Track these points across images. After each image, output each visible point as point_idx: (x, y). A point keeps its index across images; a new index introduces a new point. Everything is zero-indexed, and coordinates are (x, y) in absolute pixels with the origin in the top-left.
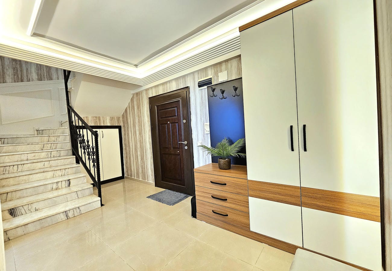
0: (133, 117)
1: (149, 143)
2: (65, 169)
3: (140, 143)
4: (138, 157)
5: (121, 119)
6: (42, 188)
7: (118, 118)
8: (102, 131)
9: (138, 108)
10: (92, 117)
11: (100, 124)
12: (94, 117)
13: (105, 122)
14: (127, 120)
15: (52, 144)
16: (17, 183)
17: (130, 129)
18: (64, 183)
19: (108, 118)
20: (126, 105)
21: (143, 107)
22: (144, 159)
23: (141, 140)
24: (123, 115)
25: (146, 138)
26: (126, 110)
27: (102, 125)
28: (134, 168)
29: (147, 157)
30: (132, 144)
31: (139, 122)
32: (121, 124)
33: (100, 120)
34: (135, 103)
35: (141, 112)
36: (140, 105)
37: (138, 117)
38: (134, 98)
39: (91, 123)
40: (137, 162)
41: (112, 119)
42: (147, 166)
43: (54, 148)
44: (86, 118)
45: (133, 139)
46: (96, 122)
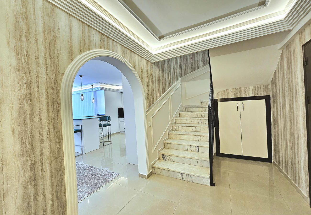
0: (282, 83)
1: (304, 126)
2: (201, 136)
3: (291, 122)
4: (287, 143)
5: (270, 87)
6: (182, 146)
7: (266, 87)
8: (243, 103)
9: (288, 69)
10: (232, 89)
11: (240, 95)
12: (234, 89)
13: (247, 92)
14: (276, 87)
15: (202, 114)
16: (176, 138)
17: (278, 100)
18: (195, 147)
19: (251, 87)
20: (275, 68)
21: (294, 64)
22: (295, 149)
23: (291, 118)
24: (272, 82)
25: (299, 116)
26: (275, 74)
27: (243, 96)
28: (282, 155)
29: (299, 148)
30: (281, 121)
31: (289, 89)
32: (270, 94)
33: (240, 91)
34: (285, 61)
35: (292, 74)
36: (291, 63)
37: (288, 81)
38: (284, 54)
39: (231, 96)
40: (286, 150)
41: (256, 88)
42: (299, 163)
43: (203, 116)
44: (226, 91)
45: (282, 113)
46: (237, 93)
